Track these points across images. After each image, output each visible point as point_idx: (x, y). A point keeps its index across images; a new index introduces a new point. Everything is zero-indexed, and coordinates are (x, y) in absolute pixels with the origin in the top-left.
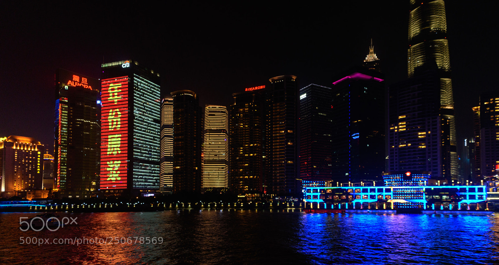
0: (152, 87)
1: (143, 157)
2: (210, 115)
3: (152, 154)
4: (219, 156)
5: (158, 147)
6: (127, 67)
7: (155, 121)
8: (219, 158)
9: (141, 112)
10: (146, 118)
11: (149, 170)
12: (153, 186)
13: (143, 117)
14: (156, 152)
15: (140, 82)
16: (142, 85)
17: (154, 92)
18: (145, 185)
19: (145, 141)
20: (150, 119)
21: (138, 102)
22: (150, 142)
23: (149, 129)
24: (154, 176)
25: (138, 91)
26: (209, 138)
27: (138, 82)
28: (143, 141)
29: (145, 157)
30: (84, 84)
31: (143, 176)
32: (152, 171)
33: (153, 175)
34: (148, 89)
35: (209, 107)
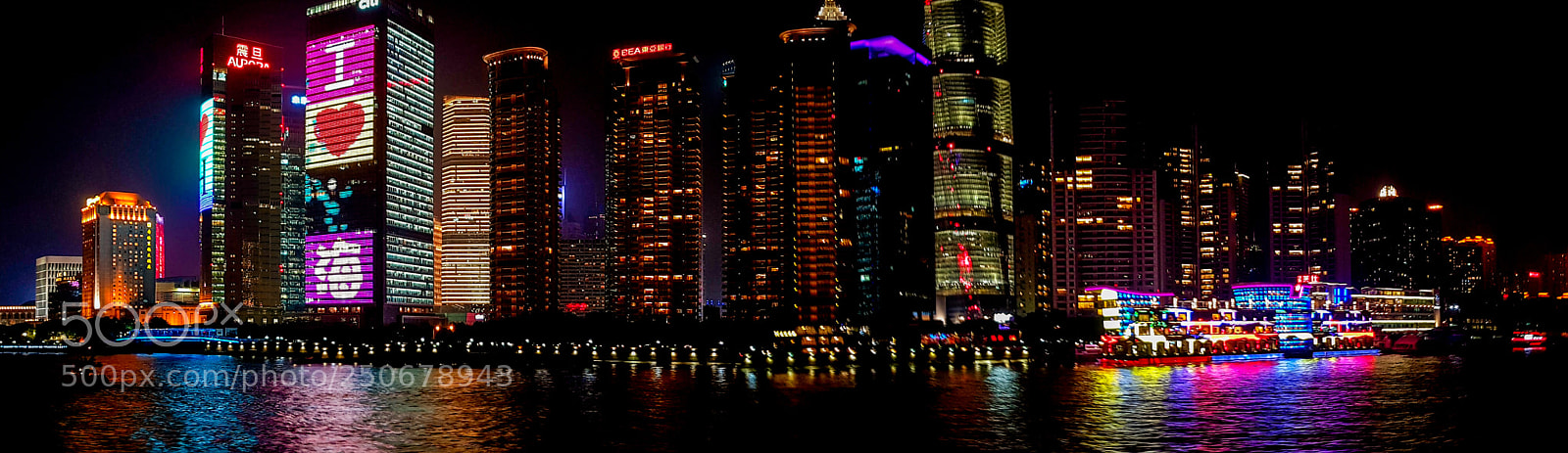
0: (418, 49)
1: (404, 221)
2: (457, 121)
3: (419, 214)
4: (480, 224)
5: (430, 197)
6: (373, 5)
7: (426, 129)
8: (480, 228)
9: (399, 107)
10: (409, 122)
11: (415, 255)
12: (421, 297)
13: (404, 120)
14: (426, 209)
15: (400, 37)
16: (402, 43)
17: (422, 58)
18: (408, 295)
19: (406, 180)
20: (415, 125)
21: (393, 82)
22: (415, 182)
23: (414, 151)
24: (422, 272)
25: (394, 57)
26: (456, 178)
27: (395, 37)
28: (402, 180)
29: (407, 221)
30: (256, 61)
31: (404, 270)
32: (420, 257)
33: (421, 270)
34: (412, 52)
35: (455, 102)
